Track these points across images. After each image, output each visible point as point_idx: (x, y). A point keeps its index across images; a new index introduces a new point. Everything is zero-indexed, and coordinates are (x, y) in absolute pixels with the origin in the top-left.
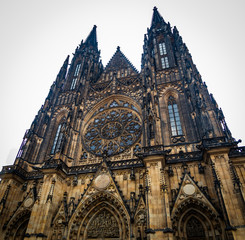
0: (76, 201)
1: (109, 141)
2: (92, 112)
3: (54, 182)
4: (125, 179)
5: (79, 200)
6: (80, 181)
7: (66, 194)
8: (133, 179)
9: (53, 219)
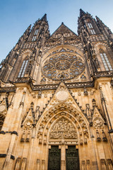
0: (41, 109)
1: (61, 72)
2: (48, 54)
3: (25, 92)
4: (80, 95)
5: (44, 109)
6: (43, 95)
7: (32, 103)
8: (86, 94)
9: (23, 121)
